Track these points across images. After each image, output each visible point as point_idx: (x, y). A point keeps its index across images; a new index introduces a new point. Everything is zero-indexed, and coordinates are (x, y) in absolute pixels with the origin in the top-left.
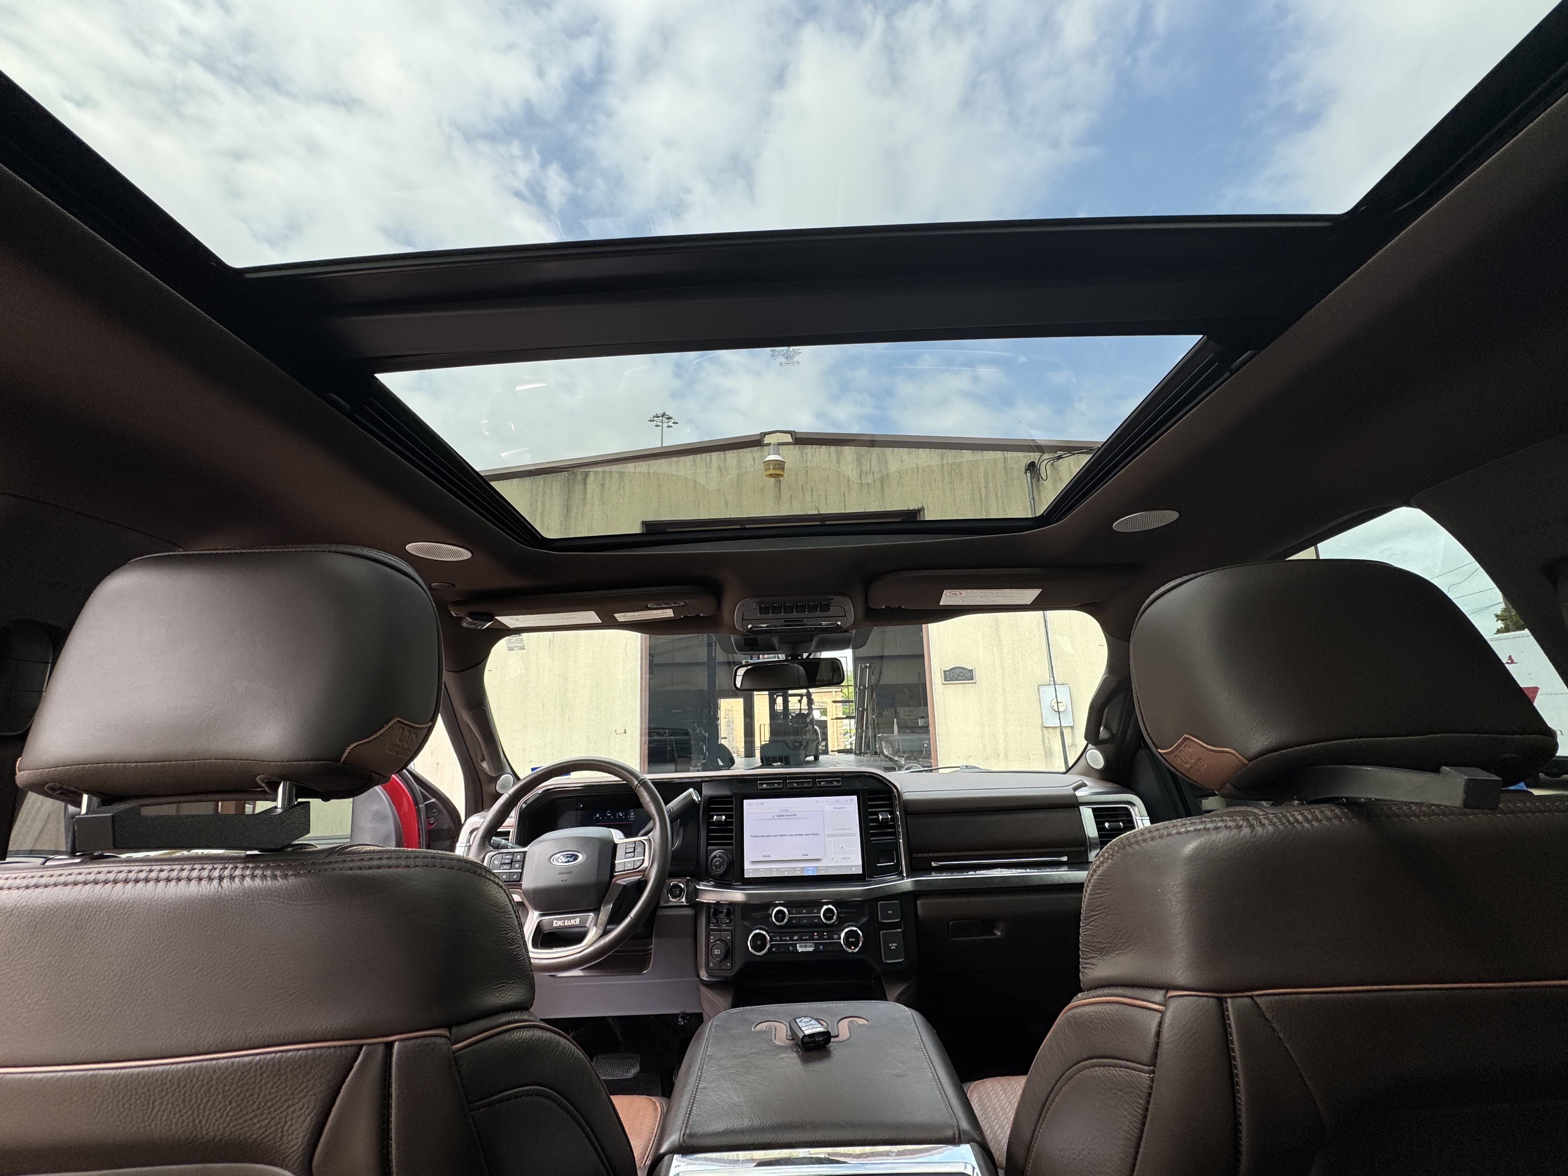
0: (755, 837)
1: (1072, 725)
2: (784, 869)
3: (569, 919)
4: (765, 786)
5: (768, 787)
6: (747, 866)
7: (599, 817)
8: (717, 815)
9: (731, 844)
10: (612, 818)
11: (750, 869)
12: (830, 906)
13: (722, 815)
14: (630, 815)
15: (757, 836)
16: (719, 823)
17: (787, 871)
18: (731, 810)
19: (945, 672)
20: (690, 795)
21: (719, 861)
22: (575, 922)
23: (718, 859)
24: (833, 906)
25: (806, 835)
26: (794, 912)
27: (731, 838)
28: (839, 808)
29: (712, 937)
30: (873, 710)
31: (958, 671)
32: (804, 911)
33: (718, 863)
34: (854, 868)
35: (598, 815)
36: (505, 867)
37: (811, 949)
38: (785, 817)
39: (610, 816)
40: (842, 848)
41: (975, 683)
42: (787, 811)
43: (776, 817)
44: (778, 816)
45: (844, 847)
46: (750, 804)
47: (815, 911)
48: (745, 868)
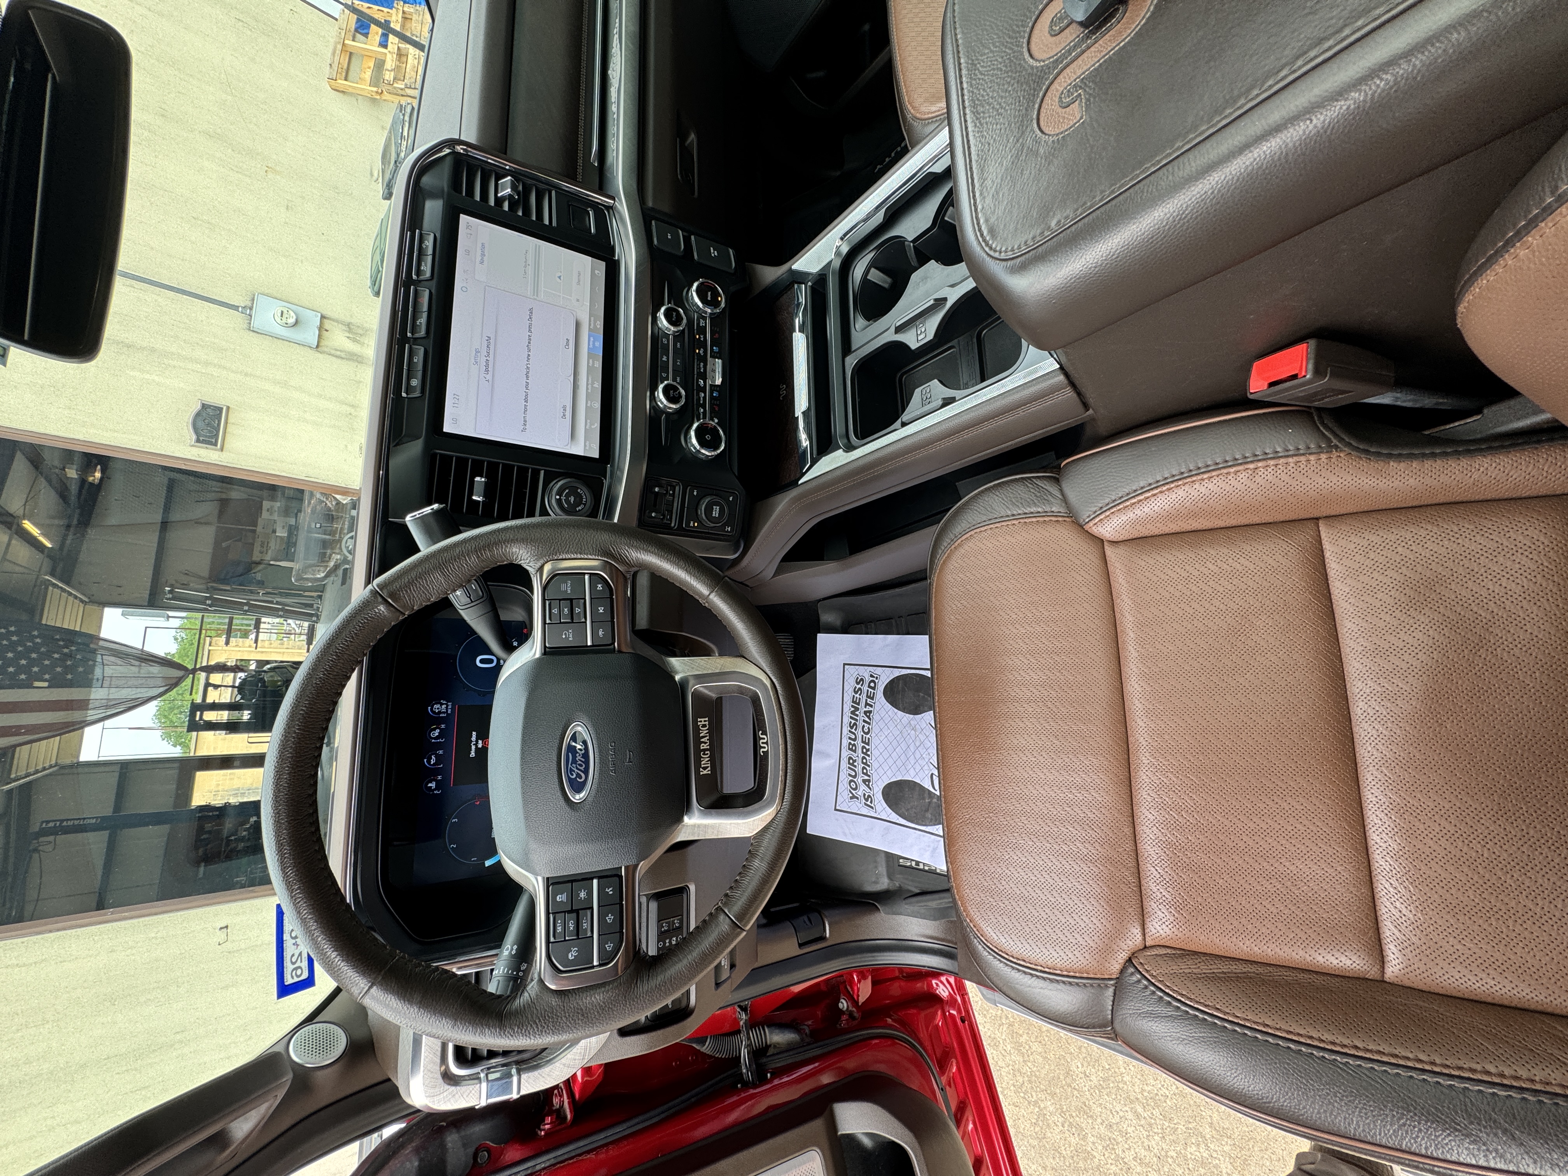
0: (525, 425)
1: (319, 315)
2: (590, 386)
3: (698, 741)
4: (414, 382)
5: (420, 374)
6: (578, 450)
7: (437, 781)
8: (471, 493)
9: (536, 473)
10: (441, 752)
11: (585, 446)
12: (661, 315)
13: (472, 482)
14: (440, 712)
15: (525, 421)
16: (488, 491)
17: (593, 383)
18: (462, 462)
19: (198, 441)
20: (422, 521)
21: (567, 496)
22: (704, 726)
23: (563, 498)
24: (659, 310)
25: (530, 331)
26: (664, 375)
27: (522, 471)
28: (483, 255)
29: (692, 524)
31: (200, 424)
32: (665, 359)
33: (572, 499)
34: (597, 272)
35: (433, 785)
36: (585, 925)
37: (719, 362)
38: (491, 359)
39: (437, 756)
40: (560, 277)
41: (228, 408)
42: (477, 352)
43: (489, 377)
44: (487, 370)
45: (559, 274)
46: (455, 421)
47: (665, 341)
48: (582, 454)
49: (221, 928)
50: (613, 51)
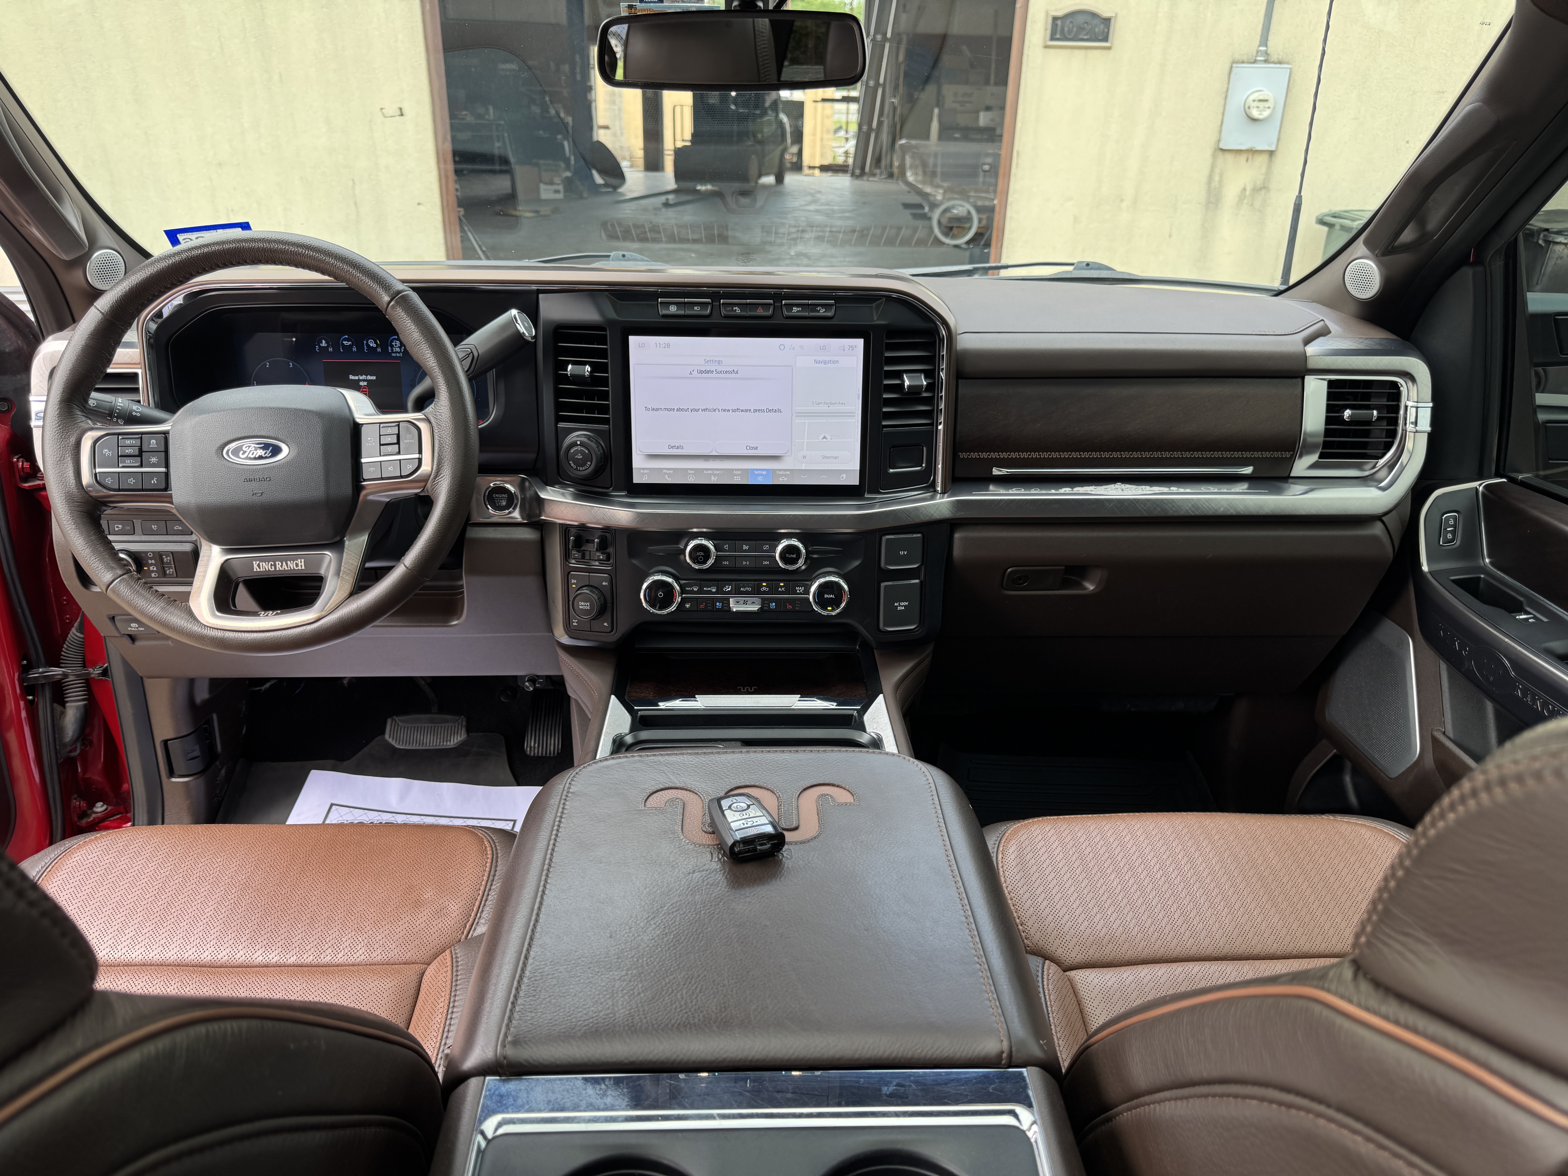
0: (653, 410)
1: (1273, 148)
2: (709, 472)
4: (673, 309)
5: (682, 312)
6: (638, 462)
7: (327, 348)
8: (575, 363)
9: (606, 421)
10: (354, 349)
11: (644, 469)
12: (795, 542)
13: (584, 364)
14: (392, 346)
15: (657, 410)
16: (577, 379)
17: (715, 475)
18: (603, 354)
19: (1055, 19)
20: (512, 322)
21: (582, 452)
22: (297, 565)
23: (579, 448)
24: (800, 540)
25: (755, 411)
26: (726, 547)
27: (604, 409)
28: (825, 362)
29: (573, 581)
30: (896, 87)
31: (1081, 19)
32: (745, 547)
33: (580, 457)
34: (844, 476)
35: (324, 344)
36: (128, 461)
37: (755, 608)
38: (714, 375)
39: (351, 346)
40: (825, 437)
41: (1109, 48)
42: (719, 362)
43: (695, 374)
44: (701, 372)
45: (827, 436)
46: (641, 346)
47: (766, 547)
48: (634, 466)
49: (401, 109)
50: (1148, 488)
